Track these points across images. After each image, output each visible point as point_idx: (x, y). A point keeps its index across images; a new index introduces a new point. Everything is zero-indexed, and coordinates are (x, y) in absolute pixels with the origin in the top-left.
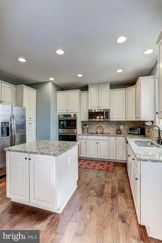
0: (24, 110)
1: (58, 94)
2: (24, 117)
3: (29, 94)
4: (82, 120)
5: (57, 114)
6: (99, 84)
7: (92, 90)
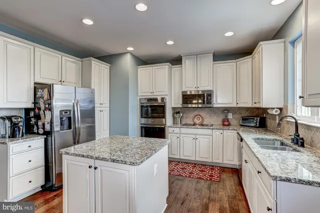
0: (93, 92)
1: (139, 69)
4: (173, 106)
5: (138, 98)
6: (197, 55)
7: (187, 63)
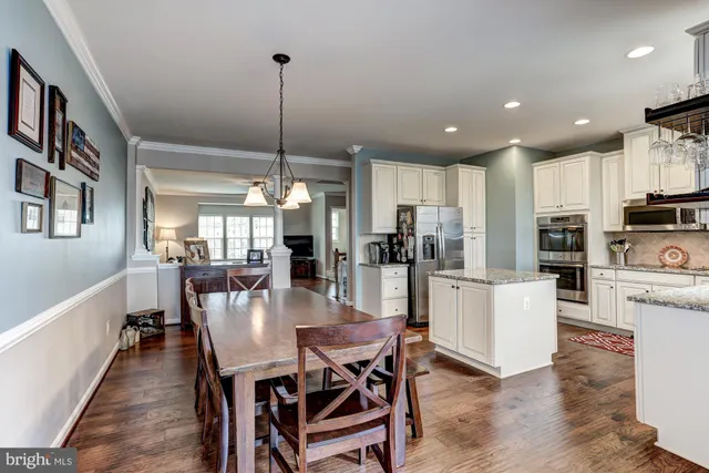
0: (460, 211)
1: (535, 169)
2: (459, 225)
3: (471, 179)
4: (606, 229)
5: (536, 216)
